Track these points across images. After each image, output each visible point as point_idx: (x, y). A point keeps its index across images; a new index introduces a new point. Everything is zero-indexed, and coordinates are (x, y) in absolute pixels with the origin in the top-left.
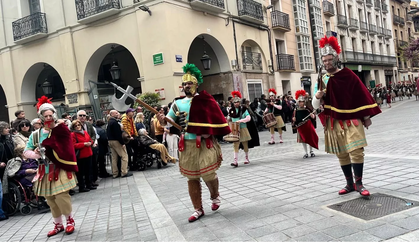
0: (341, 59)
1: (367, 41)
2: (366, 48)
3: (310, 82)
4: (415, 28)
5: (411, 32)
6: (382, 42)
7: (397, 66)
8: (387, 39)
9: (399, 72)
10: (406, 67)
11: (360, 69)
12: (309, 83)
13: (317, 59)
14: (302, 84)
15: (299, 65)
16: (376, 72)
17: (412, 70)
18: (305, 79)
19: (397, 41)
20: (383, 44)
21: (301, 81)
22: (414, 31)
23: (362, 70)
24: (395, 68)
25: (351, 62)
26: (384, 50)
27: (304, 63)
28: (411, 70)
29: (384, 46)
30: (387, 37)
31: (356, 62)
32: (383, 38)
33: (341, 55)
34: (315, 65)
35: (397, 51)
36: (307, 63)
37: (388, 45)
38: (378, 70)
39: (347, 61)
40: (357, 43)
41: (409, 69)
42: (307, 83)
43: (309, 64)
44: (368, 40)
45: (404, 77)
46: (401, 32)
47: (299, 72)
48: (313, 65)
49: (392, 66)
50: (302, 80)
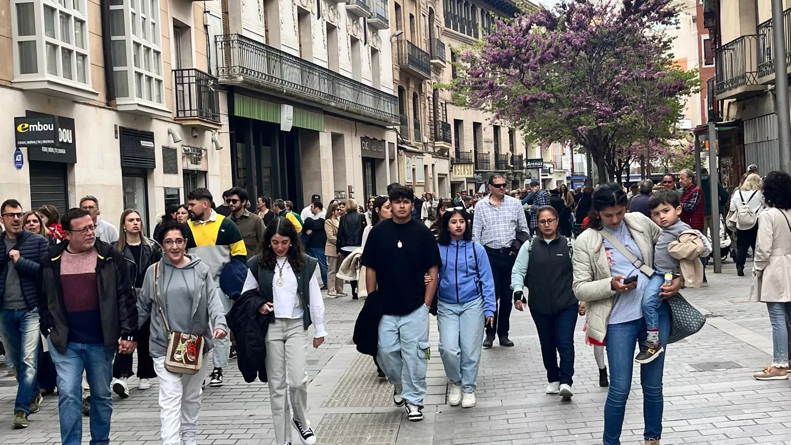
0: (220, 65)
1: (313, 18)
2: (311, 43)
3: (71, 148)
4: (446, 14)
5: (435, 26)
6: (360, 36)
7: (395, 130)
8: (375, 28)
9: (401, 152)
10: (418, 137)
11: (287, 118)
12: (63, 151)
13: (114, 38)
14: (24, 150)
15: (11, 46)
16: (336, 139)
17: (434, 148)
18: (39, 127)
19: (399, 42)
20: (361, 44)
21: (18, 136)
22: (443, 24)
23: (293, 127)
24: (391, 137)
25: (258, 86)
26: (363, 63)
27: (41, 37)
28: (431, 149)
29: (364, 51)
30: (373, 20)
31: (274, 90)
32: (361, 19)
33: (219, 51)
34: (101, 64)
35: (397, 77)
36: (55, 47)
37: (374, 51)
38: (343, 135)
39: (244, 82)
40: (280, 15)
41: (425, 143)
42: (51, 150)
43: (70, 51)
44: (318, 18)
45: (414, 170)
46: (411, 16)
47: (9, 86)
48: (89, 59)
49: (382, 126)
50: (19, 129)
